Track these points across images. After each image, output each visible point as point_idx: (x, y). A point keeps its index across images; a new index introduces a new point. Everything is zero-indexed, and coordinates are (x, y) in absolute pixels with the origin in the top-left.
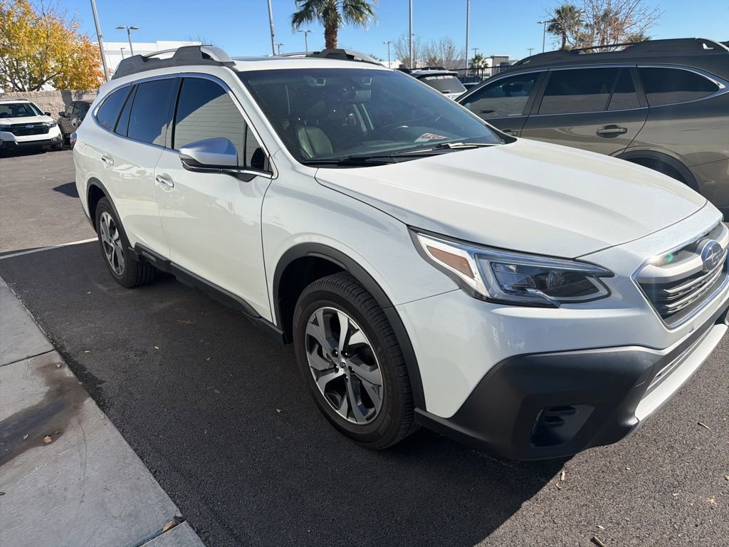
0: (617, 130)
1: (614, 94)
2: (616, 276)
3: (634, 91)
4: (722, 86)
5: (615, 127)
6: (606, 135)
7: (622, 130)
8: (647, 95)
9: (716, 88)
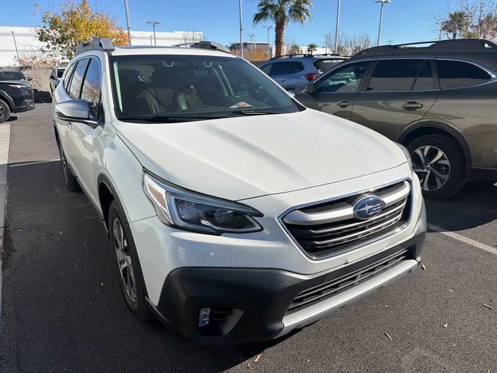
0: (415, 105)
1: (419, 78)
2: (264, 217)
3: (432, 77)
4: (493, 76)
5: (415, 103)
6: (409, 109)
7: (420, 106)
8: (440, 80)
9: (489, 77)
